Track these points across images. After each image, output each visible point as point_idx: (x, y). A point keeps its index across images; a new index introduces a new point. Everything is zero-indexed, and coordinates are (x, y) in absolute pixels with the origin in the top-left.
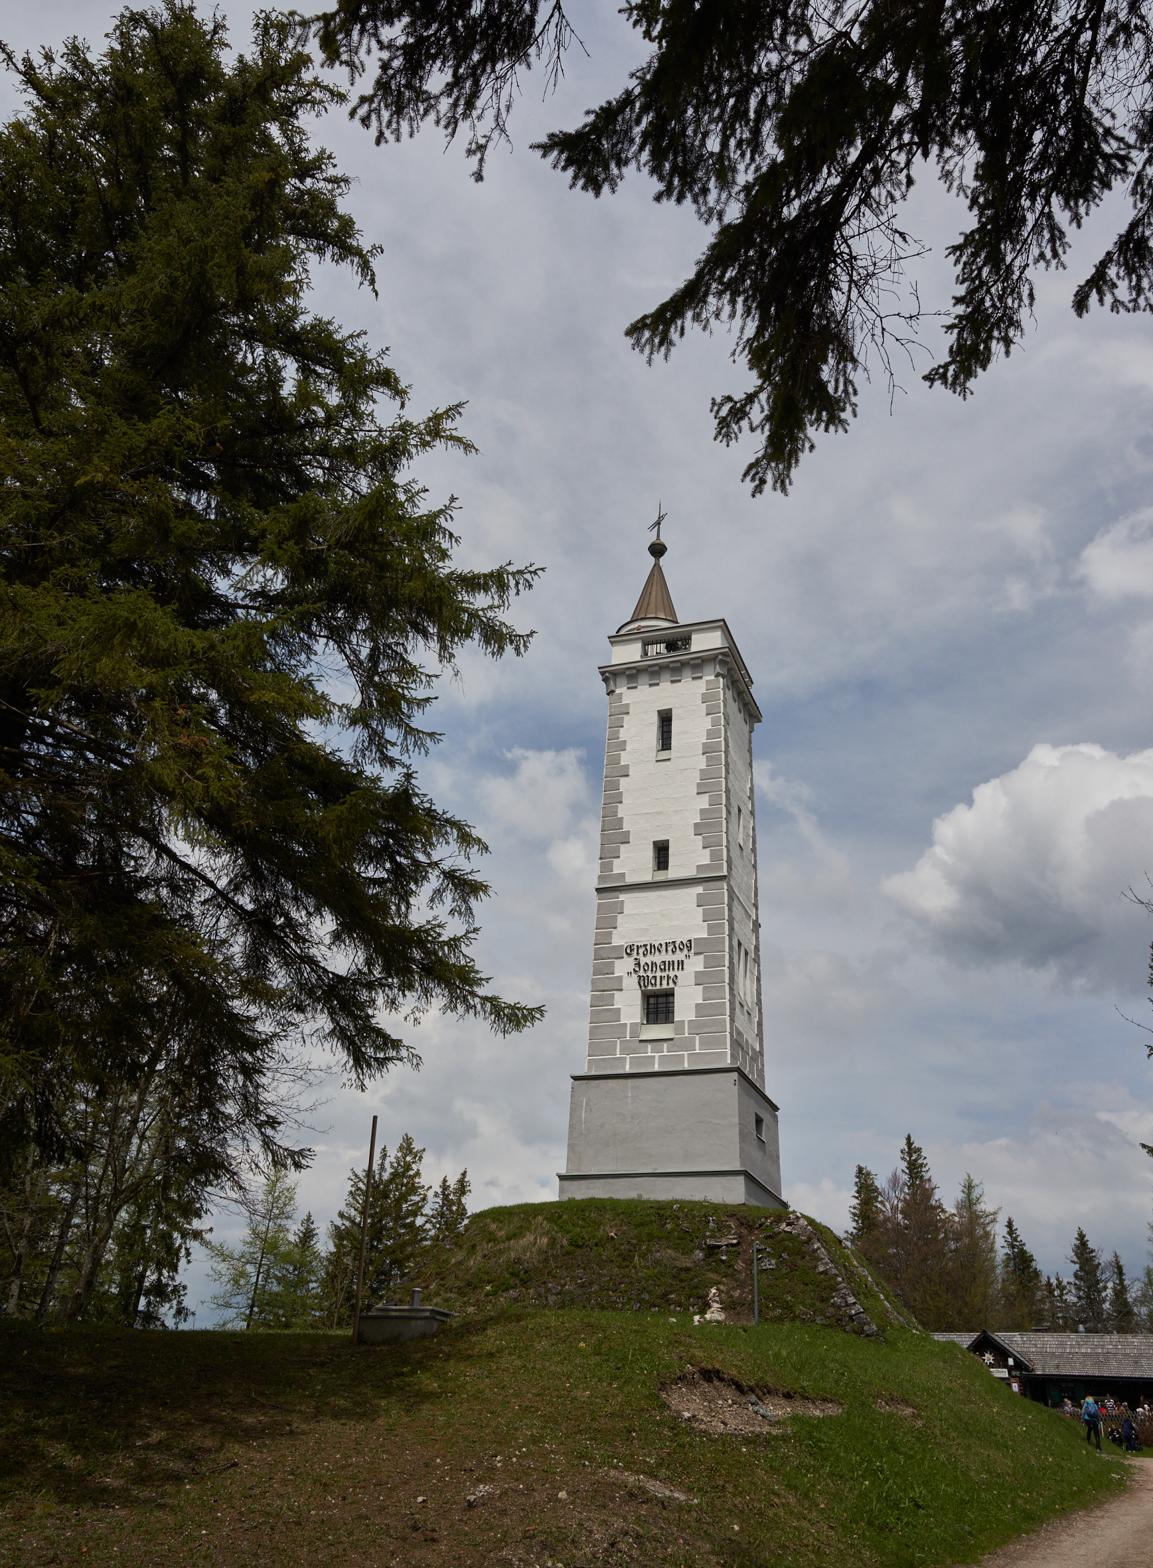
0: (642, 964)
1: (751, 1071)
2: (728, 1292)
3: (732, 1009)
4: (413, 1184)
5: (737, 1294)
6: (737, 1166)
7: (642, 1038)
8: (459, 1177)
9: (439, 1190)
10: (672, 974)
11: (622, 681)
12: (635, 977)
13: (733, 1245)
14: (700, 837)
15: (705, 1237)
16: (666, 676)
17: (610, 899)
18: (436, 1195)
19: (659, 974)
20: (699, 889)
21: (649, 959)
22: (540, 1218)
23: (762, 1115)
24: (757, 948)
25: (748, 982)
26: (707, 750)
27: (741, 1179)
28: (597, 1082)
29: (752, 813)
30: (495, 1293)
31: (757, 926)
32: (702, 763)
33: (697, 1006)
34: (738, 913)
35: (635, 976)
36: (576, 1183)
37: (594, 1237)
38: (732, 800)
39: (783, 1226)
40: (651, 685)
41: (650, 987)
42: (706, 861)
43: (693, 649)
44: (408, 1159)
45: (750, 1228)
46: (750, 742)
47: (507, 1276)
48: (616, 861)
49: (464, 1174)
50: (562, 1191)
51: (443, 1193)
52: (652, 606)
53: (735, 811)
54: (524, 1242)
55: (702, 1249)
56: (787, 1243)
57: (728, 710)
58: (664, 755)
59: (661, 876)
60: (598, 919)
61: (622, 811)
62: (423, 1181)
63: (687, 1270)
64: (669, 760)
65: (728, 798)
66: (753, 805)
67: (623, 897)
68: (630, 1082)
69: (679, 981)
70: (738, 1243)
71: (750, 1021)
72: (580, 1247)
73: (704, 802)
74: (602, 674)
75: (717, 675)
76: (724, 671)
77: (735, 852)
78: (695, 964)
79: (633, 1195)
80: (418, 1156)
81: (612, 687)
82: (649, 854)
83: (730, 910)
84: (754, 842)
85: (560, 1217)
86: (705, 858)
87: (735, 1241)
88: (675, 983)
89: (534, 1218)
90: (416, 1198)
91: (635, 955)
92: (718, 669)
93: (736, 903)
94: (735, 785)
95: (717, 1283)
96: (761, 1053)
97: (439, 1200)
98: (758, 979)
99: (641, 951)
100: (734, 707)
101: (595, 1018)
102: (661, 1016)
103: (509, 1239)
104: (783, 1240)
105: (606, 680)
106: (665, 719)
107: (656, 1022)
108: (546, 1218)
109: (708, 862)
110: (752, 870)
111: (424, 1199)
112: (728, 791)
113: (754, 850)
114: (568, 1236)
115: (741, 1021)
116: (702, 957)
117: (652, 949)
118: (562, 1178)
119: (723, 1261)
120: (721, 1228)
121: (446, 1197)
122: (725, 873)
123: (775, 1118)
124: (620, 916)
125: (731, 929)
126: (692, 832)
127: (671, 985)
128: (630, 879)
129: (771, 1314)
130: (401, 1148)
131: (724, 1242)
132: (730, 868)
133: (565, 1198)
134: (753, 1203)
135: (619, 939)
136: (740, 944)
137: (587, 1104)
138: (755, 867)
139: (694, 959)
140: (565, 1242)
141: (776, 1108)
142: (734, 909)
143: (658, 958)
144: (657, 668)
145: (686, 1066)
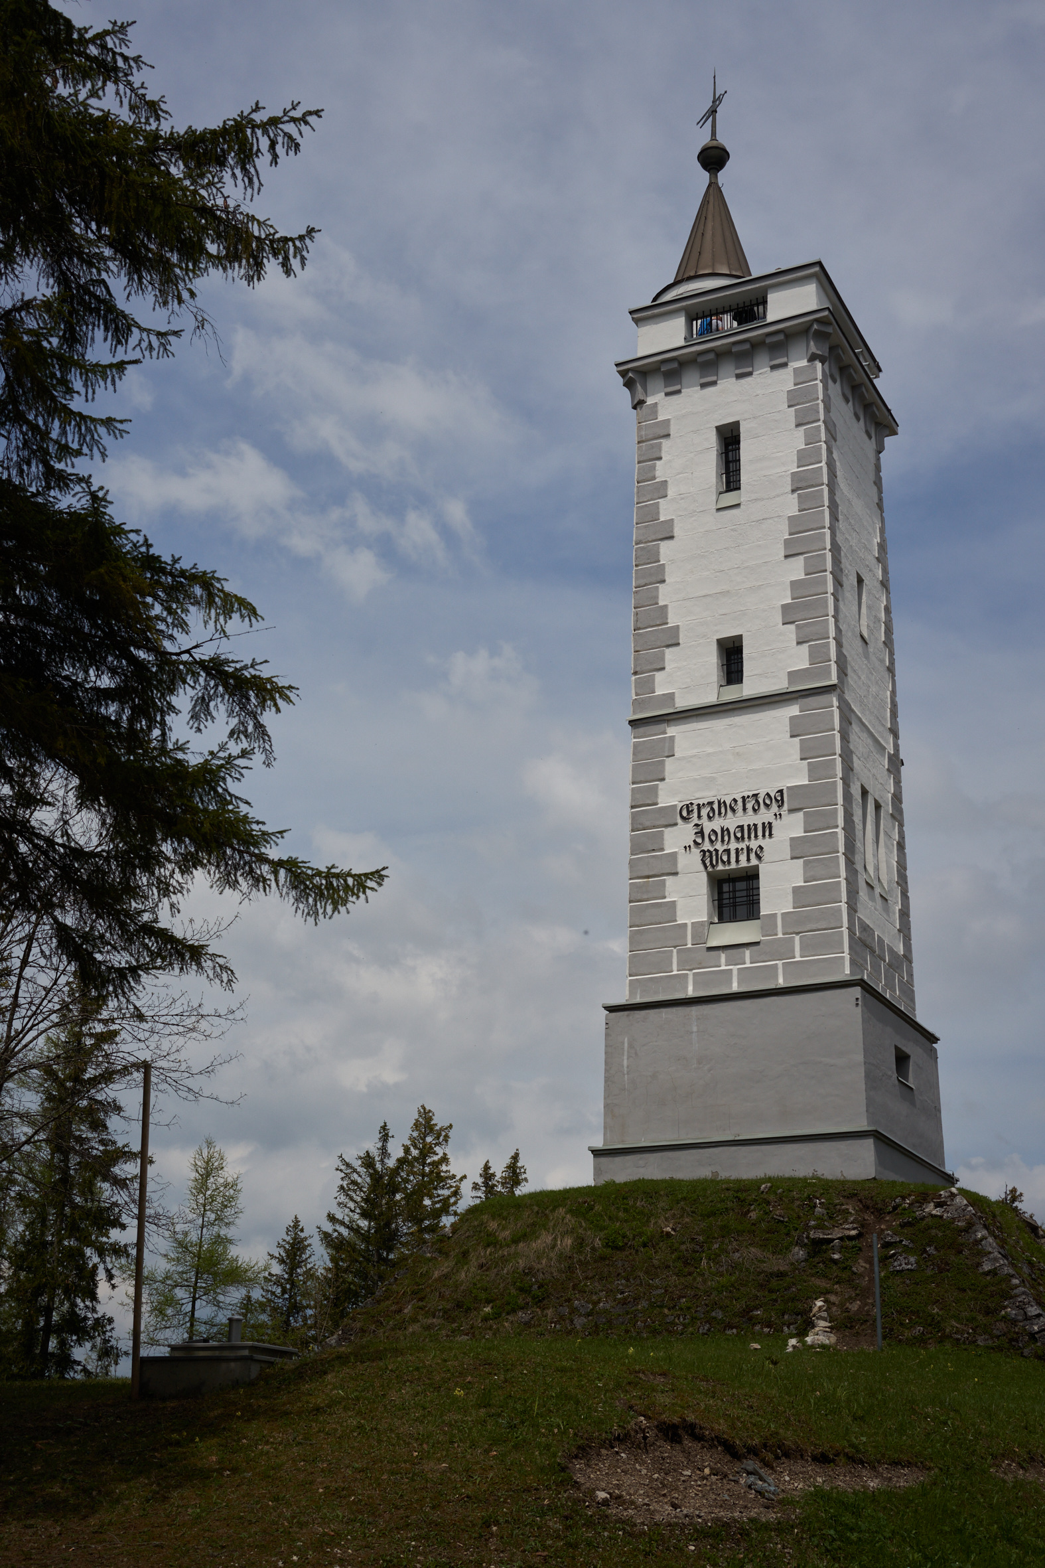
0: (706, 832)
1: (890, 985)
2: (842, 1305)
3: (853, 893)
4: (438, 1174)
5: (855, 1306)
6: (862, 1125)
7: (709, 945)
8: (508, 1161)
9: (480, 1181)
10: (754, 844)
11: (656, 383)
12: (696, 854)
13: (850, 1238)
14: (792, 627)
15: (807, 1228)
16: (728, 368)
17: (652, 735)
18: (476, 1187)
19: (733, 846)
20: (794, 710)
21: (717, 824)
22: (562, 1211)
23: (907, 1048)
24: (897, 798)
25: (882, 850)
26: (799, 484)
27: (869, 1143)
28: (643, 1013)
29: (884, 584)
30: (497, 1316)
31: (896, 764)
32: (790, 504)
33: (796, 890)
34: (859, 741)
35: (696, 852)
36: (619, 1160)
37: (641, 1234)
38: (845, 564)
39: (930, 1208)
40: (703, 386)
41: (720, 867)
42: (804, 664)
43: (770, 318)
44: (429, 1139)
45: (879, 1213)
46: (878, 468)
47: (514, 1292)
48: (659, 676)
49: (515, 1158)
50: (598, 1171)
51: (486, 1184)
52: (707, 255)
53: (850, 581)
54: (537, 1244)
55: (803, 1246)
56: (933, 1232)
57: (834, 415)
58: (730, 498)
59: (732, 693)
60: (635, 768)
61: (665, 595)
62: (454, 1168)
63: (781, 1275)
64: (738, 505)
65: (836, 561)
66: (885, 571)
67: (672, 731)
68: (694, 1011)
69: (766, 855)
70: (860, 1235)
71: (887, 909)
72: (621, 1249)
73: (796, 570)
74: (623, 374)
75: (812, 358)
76: (823, 350)
77: (853, 649)
78: (791, 827)
79: (704, 1173)
80: (443, 1135)
81: (640, 395)
82: (711, 660)
83: (845, 738)
84: (889, 631)
85: (591, 1208)
86: (800, 659)
87: (853, 1233)
88: (759, 857)
89: (553, 1210)
90: (446, 1192)
91: (695, 820)
92: (813, 348)
93: (855, 728)
94: (848, 538)
95: (824, 1293)
96: (908, 957)
97: (480, 1194)
98: (901, 846)
99: (704, 812)
100: (844, 412)
101: (638, 919)
102: (742, 910)
103: (515, 1241)
104: (929, 1228)
105: (629, 384)
106: (729, 439)
107: (734, 919)
108: (570, 1211)
109: (806, 665)
110: (886, 675)
111: (456, 1193)
112: (836, 548)
113: (889, 643)
114: (602, 1234)
115: (869, 911)
116: (800, 815)
117: (721, 808)
118: (597, 1153)
119: (835, 1262)
120: (834, 1215)
121: (489, 1189)
122: (834, 680)
123: (933, 1055)
124: (668, 761)
125: (848, 768)
126: (779, 619)
127: (754, 861)
128: (682, 703)
129: (907, 1334)
130: (417, 1125)
131: (837, 1233)
132: (842, 672)
133: (601, 1182)
134: (890, 1176)
135: (669, 797)
136: (865, 793)
137: (631, 1046)
138: (891, 670)
139: (788, 819)
140: (598, 1243)
141: (933, 1039)
142: (853, 737)
143: (731, 822)
144: (711, 356)
145: (781, 982)
